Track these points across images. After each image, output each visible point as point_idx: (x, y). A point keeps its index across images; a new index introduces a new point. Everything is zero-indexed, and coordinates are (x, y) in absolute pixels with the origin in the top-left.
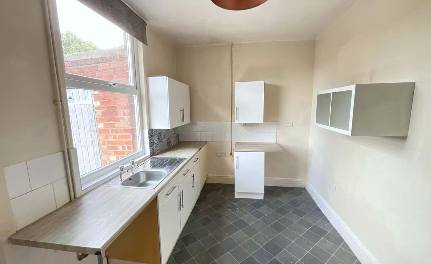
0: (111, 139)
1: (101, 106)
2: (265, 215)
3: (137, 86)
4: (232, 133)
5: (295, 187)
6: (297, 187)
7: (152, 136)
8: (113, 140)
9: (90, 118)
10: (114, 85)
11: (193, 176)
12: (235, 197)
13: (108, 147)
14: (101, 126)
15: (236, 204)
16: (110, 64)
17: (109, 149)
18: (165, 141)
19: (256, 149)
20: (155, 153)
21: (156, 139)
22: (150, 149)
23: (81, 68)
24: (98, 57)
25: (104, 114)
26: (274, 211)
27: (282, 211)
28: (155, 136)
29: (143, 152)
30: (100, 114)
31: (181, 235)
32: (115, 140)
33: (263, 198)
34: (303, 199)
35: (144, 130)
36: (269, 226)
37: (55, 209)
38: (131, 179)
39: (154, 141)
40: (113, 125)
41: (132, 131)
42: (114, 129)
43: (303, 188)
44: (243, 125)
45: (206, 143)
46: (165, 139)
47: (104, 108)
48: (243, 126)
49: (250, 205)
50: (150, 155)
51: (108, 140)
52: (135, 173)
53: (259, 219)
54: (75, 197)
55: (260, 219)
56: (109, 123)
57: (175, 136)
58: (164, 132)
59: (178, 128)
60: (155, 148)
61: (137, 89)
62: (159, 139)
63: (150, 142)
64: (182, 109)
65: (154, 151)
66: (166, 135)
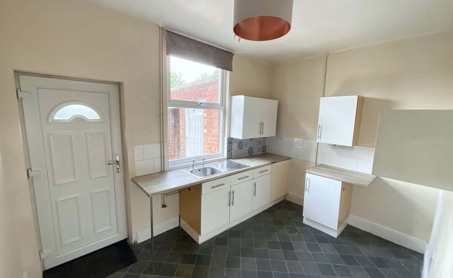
0: (209, 141)
1: (207, 117)
2: (322, 252)
3: (223, 103)
4: (318, 153)
5: (404, 246)
6: (408, 247)
7: (230, 143)
8: (210, 142)
9: (201, 125)
10: (201, 104)
11: (255, 185)
12: (303, 222)
13: (207, 147)
14: (205, 131)
15: (298, 228)
16: (214, 86)
17: (208, 149)
18: (245, 149)
19: (332, 175)
20: (232, 157)
21: (235, 146)
22: (227, 153)
23: (200, 90)
24: (209, 82)
25: (208, 123)
26: (338, 254)
27: (349, 260)
28: (234, 144)
29: (222, 155)
30: (206, 122)
31: (231, 228)
32: (211, 142)
33: (336, 237)
34: (403, 264)
35: (225, 138)
36: (315, 263)
37: (153, 173)
38: (200, 170)
39: (233, 147)
40: (211, 131)
41: (218, 136)
42: (211, 134)
43: (420, 253)
44: (332, 145)
45: (289, 158)
46: (246, 148)
47: (207, 118)
48: (332, 148)
49: (314, 236)
50: (227, 158)
51: (208, 142)
52: (205, 167)
53: (310, 251)
54: (164, 170)
55: (312, 252)
56: (210, 129)
57: (260, 146)
58: (246, 141)
59: (266, 140)
60: (233, 153)
61: (222, 106)
62: (239, 147)
63: (228, 147)
64: (261, 123)
65: (232, 155)
66: (248, 144)
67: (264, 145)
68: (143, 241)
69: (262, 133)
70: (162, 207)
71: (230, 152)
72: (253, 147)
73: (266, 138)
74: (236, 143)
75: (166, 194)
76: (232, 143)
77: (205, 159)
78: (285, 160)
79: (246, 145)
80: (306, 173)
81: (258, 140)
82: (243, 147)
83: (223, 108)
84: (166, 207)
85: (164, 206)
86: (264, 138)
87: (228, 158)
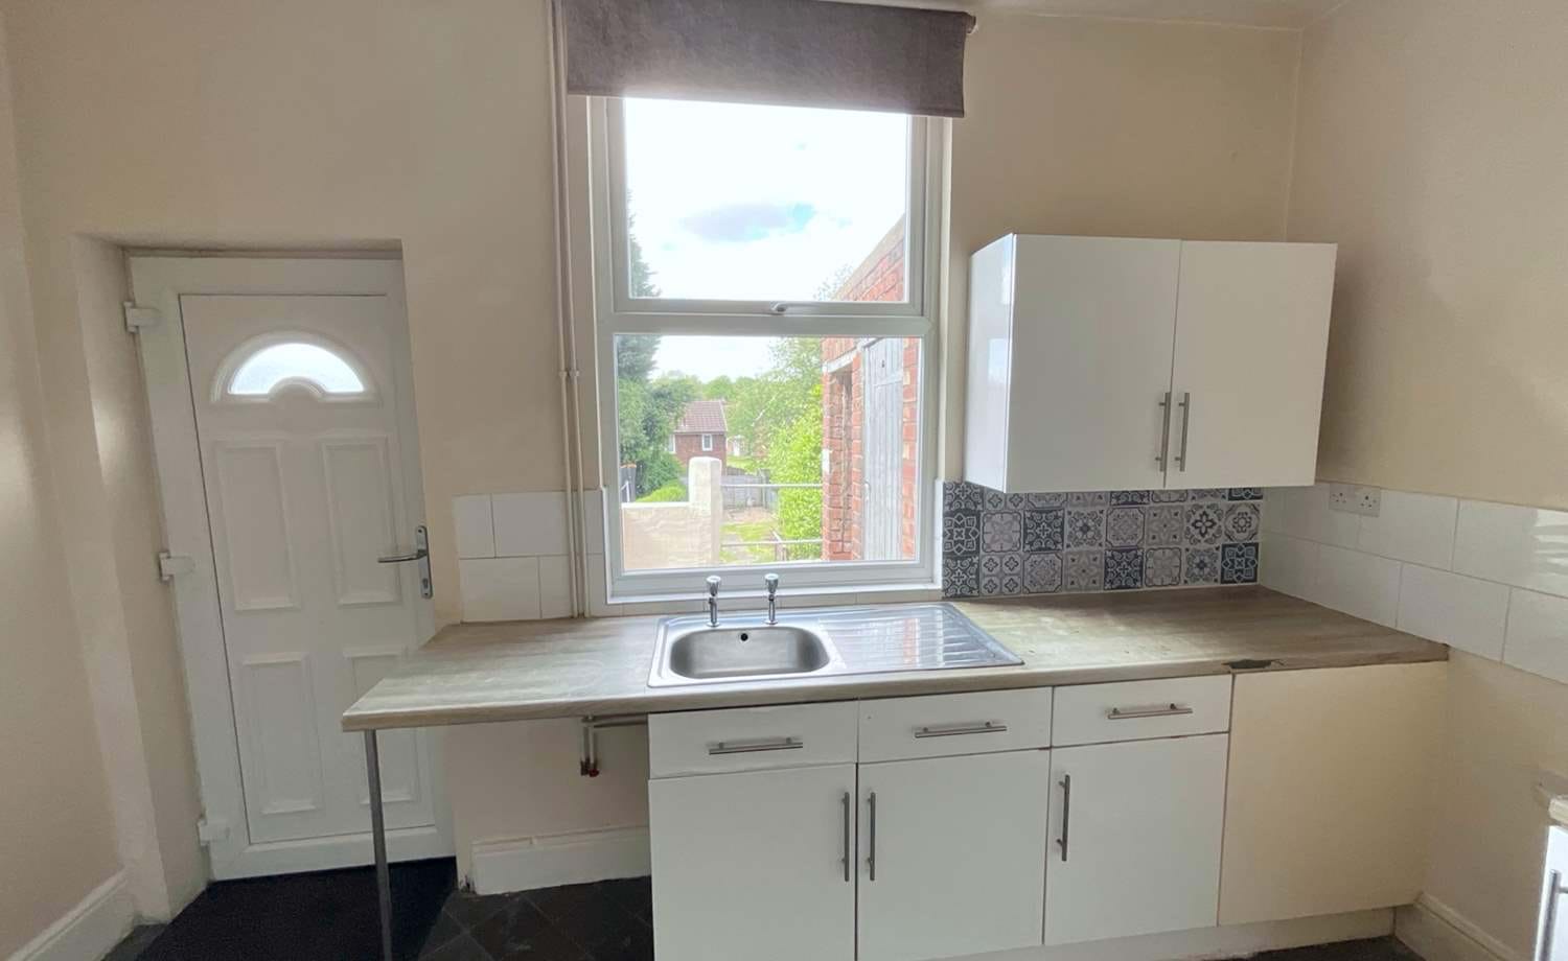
3: (925, 301)
7: (967, 512)
11: (1067, 787)
14: (906, 453)
18: (1080, 553)
20: (984, 591)
21: (1000, 535)
22: (946, 565)
28: (996, 519)
29: (910, 572)
30: (908, 412)
37: (539, 617)
39: (988, 539)
45: (1439, 652)
46: (1085, 547)
50: (945, 590)
54: (582, 612)
57: (1203, 546)
58: (1086, 511)
59: (1256, 509)
60: (984, 570)
61: (922, 315)
62: (1030, 538)
63: (948, 535)
64: (1168, 396)
65: (977, 581)
66: (1102, 528)
67: (1241, 537)
68: (499, 892)
69: (1181, 460)
70: (582, 774)
71: (966, 562)
72: (1146, 547)
73: (1254, 494)
74: (1008, 518)
75: (595, 718)
76: (978, 514)
77: (776, 581)
78: (1382, 659)
79: (1085, 529)
80: (1553, 829)
81: (1188, 505)
82: (1066, 541)
83: (925, 324)
84: (594, 773)
85: (589, 769)
86: (1233, 495)
87: (951, 592)
